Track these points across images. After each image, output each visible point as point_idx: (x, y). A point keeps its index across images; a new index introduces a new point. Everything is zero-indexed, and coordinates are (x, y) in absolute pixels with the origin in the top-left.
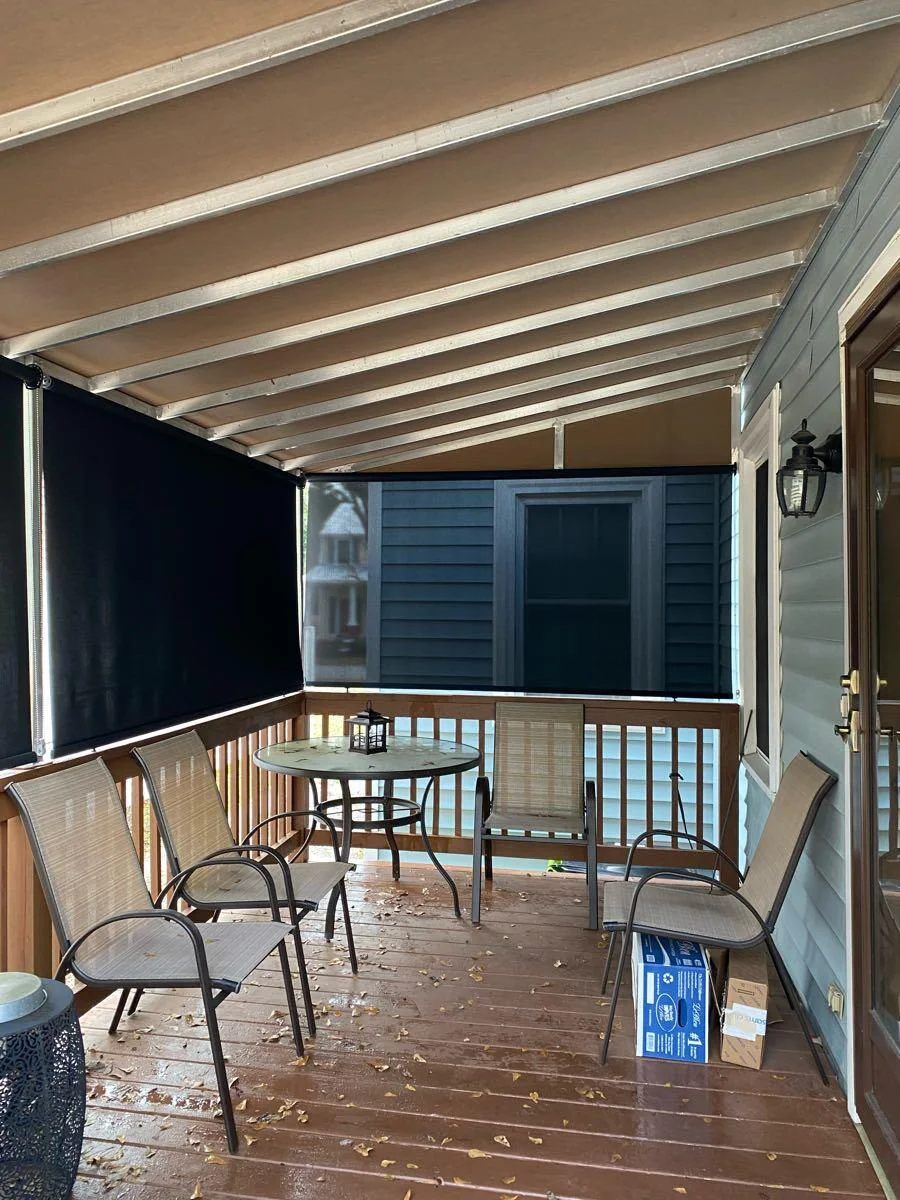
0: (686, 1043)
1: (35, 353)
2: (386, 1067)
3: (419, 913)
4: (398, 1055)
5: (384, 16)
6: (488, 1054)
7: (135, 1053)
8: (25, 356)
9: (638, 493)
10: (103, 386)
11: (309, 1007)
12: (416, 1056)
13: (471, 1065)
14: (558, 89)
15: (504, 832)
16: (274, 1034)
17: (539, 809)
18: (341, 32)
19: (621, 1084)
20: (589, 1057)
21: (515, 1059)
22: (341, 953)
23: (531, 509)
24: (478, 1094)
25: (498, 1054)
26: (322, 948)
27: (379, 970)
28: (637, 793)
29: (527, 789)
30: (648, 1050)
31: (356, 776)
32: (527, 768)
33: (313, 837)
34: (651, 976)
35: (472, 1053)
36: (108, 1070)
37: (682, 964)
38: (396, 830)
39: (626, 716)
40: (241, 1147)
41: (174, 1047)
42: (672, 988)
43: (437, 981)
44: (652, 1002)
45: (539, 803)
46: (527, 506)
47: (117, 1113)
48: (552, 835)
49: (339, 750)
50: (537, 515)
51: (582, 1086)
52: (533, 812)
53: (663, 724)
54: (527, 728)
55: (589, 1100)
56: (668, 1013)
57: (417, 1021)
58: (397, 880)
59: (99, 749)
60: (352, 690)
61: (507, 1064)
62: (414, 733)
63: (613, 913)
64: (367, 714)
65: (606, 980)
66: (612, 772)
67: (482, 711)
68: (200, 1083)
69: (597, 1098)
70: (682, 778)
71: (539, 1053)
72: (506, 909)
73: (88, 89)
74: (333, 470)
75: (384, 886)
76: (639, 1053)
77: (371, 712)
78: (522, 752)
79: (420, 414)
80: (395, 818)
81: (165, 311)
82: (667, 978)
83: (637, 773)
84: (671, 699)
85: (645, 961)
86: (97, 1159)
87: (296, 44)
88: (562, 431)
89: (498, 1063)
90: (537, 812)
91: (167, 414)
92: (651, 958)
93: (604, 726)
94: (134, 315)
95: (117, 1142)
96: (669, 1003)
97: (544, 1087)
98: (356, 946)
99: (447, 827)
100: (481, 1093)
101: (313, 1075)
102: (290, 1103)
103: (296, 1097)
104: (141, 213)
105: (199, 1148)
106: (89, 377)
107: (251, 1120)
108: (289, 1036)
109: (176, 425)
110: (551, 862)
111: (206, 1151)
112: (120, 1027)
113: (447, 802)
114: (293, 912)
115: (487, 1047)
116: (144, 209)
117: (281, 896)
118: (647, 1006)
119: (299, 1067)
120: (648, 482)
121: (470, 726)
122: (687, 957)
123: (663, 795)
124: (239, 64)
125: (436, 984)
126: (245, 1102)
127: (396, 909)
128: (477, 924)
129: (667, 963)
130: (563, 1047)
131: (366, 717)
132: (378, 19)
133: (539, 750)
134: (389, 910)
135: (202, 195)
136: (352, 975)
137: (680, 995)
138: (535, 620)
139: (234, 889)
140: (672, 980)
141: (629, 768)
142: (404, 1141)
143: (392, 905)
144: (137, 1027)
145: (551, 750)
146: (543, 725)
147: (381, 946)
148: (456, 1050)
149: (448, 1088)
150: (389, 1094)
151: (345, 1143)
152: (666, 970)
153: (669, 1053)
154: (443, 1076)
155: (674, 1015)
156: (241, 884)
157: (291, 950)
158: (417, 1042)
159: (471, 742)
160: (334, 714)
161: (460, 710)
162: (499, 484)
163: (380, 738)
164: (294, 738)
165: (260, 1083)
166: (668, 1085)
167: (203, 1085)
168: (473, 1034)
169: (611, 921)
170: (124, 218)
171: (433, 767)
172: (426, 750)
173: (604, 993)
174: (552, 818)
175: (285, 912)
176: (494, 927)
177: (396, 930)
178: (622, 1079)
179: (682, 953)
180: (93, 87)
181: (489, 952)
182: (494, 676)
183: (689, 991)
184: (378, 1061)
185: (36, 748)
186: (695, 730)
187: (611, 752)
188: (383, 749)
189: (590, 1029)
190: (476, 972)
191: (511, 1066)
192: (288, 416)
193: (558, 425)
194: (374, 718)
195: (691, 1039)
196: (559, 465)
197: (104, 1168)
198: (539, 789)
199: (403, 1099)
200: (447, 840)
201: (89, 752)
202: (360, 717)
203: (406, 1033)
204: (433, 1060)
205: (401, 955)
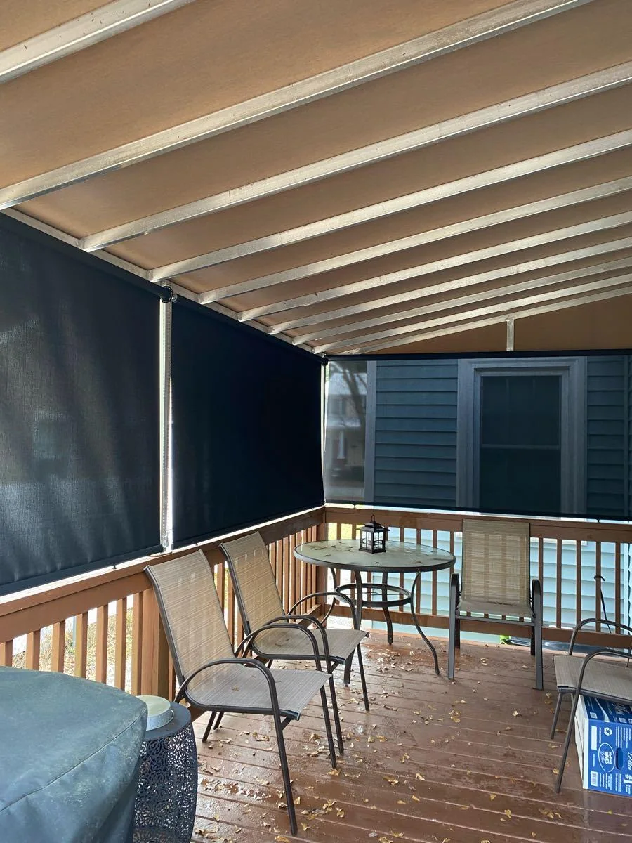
0: (622, 782)
1: (168, 279)
2: (397, 782)
3: (409, 670)
4: (403, 773)
5: (434, 48)
6: (470, 778)
7: (220, 757)
8: (162, 281)
9: (567, 368)
10: (207, 300)
11: (339, 733)
12: (418, 775)
13: (458, 785)
14: (544, 89)
15: (469, 614)
16: (314, 750)
17: (497, 598)
18: (403, 61)
19: (573, 809)
20: (546, 786)
21: (491, 783)
22: (356, 695)
23: (485, 379)
24: (466, 808)
25: (478, 779)
26: (343, 691)
27: (384, 709)
28: (569, 590)
29: (486, 584)
30: (592, 784)
31: (364, 569)
32: (486, 568)
33: (333, 610)
34: (594, 729)
35: (458, 776)
36: (204, 768)
37: (619, 721)
38: (390, 609)
39: (561, 532)
40: (299, 831)
41: (246, 754)
42: (611, 739)
43: (427, 720)
44: (596, 749)
45: (495, 594)
46: (482, 377)
47: (213, 799)
48: (504, 617)
49: (352, 550)
50: (490, 384)
51: (543, 808)
52: (490, 600)
53: (589, 539)
54: (486, 539)
55: (549, 819)
56: (608, 758)
57: (415, 749)
58: (390, 644)
59: (200, 544)
60: (358, 507)
61: (485, 786)
62: (402, 539)
63: (565, 679)
64: (372, 525)
65: (555, 729)
66: (550, 573)
67: (453, 525)
68: (267, 782)
69: (556, 818)
70: (604, 580)
71: (508, 780)
72: (472, 670)
73: (230, 108)
74: (346, 353)
75: (382, 648)
76: (585, 786)
77: (375, 523)
78: (483, 556)
79: (413, 314)
80: (388, 600)
81: (255, 250)
82: (608, 731)
83: (569, 574)
84: (596, 521)
85: (589, 717)
86: (203, 830)
87: (371, 71)
88: (513, 324)
89: (478, 785)
90: (495, 600)
91: (245, 318)
92: (594, 715)
93: (544, 539)
94: (236, 252)
95: (214, 819)
96: (609, 750)
97: (515, 807)
98: (368, 691)
99: (426, 608)
100: (468, 807)
101: (344, 783)
102: (331, 802)
103: (333, 798)
104: (249, 186)
105: (270, 830)
106: (198, 294)
107: (304, 812)
108: (325, 753)
109: (250, 324)
110: (502, 637)
111: (276, 832)
112: (209, 738)
113: (426, 590)
114: (328, 664)
115: (469, 772)
116: (251, 183)
117: (322, 653)
118: (591, 751)
119: (334, 777)
120: (575, 360)
121: (443, 536)
122: (622, 717)
123: (589, 591)
124: (332, 86)
125: (426, 723)
126: (299, 798)
127: (392, 665)
128: (453, 680)
129: (607, 720)
130: (525, 777)
131: (371, 527)
132: (428, 51)
133: (495, 555)
134: (387, 666)
135: (291, 172)
136: (365, 711)
137: (617, 744)
138: (488, 458)
139: (285, 645)
140: (611, 733)
141: (564, 571)
142: (416, 838)
143: (389, 662)
144: (221, 738)
145: (504, 555)
146: (499, 537)
147: (384, 692)
148: (446, 773)
149: (443, 801)
150: (401, 802)
151: (372, 835)
152: (606, 725)
153: (609, 788)
154: (438, 792)
155: (613, 760)
156: (290, 642)
157: (328, 692)
158: (417, 765)
159: (444, 547)
160: (346, 523)
161: (436, 524)
162: (462, 362)
163: (381, 542)
164: (318, 540)
165: (308, 786)
166: (610, 813)
167: (268, 784)
168: (457, 762)
169: (563, 685)
170: (238, 189)
171: (421, 565)
172: (413, 552)
173: (552, 738)
174: (505, 605)
175: (324, 664)
176: (466, 683)
177: (393, 681)
178: (573, 805)
179: (617, 713)
180: (233, 107)
181: (463, 701)
182: (458, 500)
183: (624, 742)
184: (391, 777)
185: (163, 542)
186: (615, 544)
187: (550, 558)
188: (383, 550)
189: (545, 765)
190: (454, 715)
191: (490, 788)
192: (317, 319)
193: (510, 320)
194: (377, 528)
195: (626, 779)
196: (510, 348)
197: (207, 838)
198: (494, 583)
199: (411, 806)
200: (426, 617)
201: (194, 546)
202: (366, 526)
203: (408, 757)
204: (430, 779)
205: (399, 700)
